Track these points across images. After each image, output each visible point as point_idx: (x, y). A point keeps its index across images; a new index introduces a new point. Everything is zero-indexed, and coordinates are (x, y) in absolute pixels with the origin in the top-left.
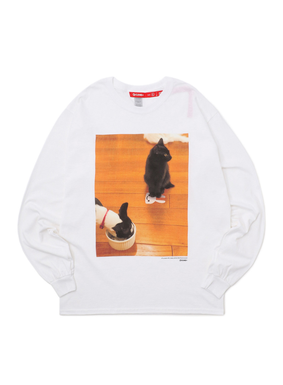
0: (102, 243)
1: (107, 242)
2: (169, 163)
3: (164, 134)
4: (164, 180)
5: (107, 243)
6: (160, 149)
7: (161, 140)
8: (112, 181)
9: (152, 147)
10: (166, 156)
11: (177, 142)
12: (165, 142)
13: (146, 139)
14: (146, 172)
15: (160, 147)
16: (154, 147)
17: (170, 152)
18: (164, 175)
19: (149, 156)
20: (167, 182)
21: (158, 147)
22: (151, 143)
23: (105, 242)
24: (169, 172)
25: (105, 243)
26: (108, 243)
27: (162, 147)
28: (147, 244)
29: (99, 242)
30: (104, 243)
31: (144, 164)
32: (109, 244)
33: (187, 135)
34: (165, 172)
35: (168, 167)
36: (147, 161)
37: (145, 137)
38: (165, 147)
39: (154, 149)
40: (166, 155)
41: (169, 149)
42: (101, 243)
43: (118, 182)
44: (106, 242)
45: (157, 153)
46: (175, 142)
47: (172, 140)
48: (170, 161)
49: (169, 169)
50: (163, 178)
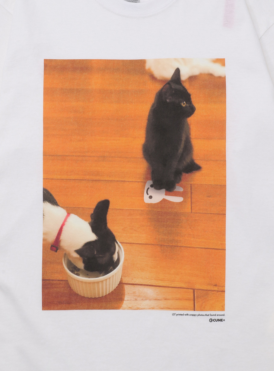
0: (55, 282)
1: (64, 279)
2: (191, 120)
3: (183, 59)
4: (182, 154)
5: (64, 282)
6: (174, 92)
7: (178, 71)
8: (79, 156)
9: (158, 87)
10: (184, 106)
11: (204, 74)
12: (184, 76)
13: (149, 69)
14: (147, 138)
15: (174, 86)
16: (164, 86)
17: (191, 97)
18: (182, 146)
19: (153, 106)
20: (188, 160)
21: (171, 87)
22: (158, 78)
23: (61, 278)
24: (190, 138)
25: (61, 282)
26: (67, 281)
27: (177, 87)
28: (144, 285)
29: (49, 280)
30: (59, 280)
31: (144, 122)
32: (68, 284)
33: (222, 62)
34: (184, 139)
35: (189, 129)
36: (149, 116)
37: (147, 66)
38: (184, 87)
39: (164, 90)
40: (184, 104)
41: (190, 91)
42: (52, 280)
43: (90, 156)
44: (62, 280)
45: (168, 100)
46: (201, 74)
47: (196, 72)
48: (193, 115)
49: (190, 134)
50: (180, 150)
